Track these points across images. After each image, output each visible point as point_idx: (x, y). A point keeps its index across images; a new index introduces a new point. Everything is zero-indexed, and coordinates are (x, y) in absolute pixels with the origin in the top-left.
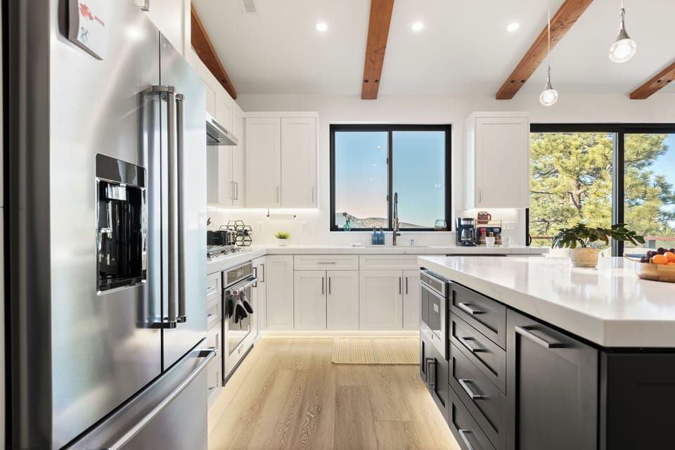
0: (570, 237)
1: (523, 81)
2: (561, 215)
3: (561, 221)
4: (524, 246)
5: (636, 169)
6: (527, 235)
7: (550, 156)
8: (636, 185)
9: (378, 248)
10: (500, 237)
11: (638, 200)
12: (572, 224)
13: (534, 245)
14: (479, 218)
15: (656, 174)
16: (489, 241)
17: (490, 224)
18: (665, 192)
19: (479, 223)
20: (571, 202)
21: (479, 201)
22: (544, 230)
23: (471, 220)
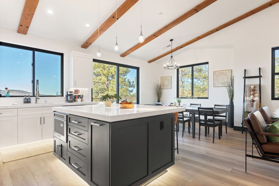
0: (104, 98)
1: (91, 44)
2: (102, 90)
3: (102, 93)
4: (91, 102)
5: (123, 76)
6: (92, 98)
7: (99, 69)
8: (123, 81)
9: (27, 105)
10: (83, 99)
11: (124, 86)
12: (105, 94)
13: (94, 101)
14: (75, 92)
15: (128, 78)
16: (79, 100)
17: (79, 94)
18: (130, 84)
20: (105, 86)
21: (75, 85)
22: (97, 96)
23: (72, 92)
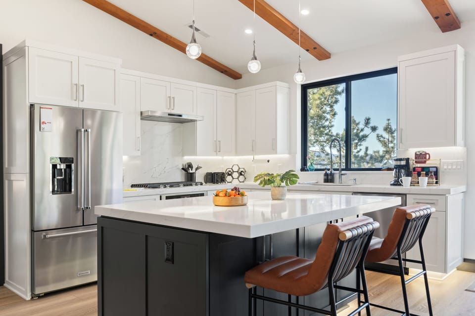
1: (448, 15)
9: (329, 186)
14: (416, 158)
17: (428, 164)
19: (416, 162)
